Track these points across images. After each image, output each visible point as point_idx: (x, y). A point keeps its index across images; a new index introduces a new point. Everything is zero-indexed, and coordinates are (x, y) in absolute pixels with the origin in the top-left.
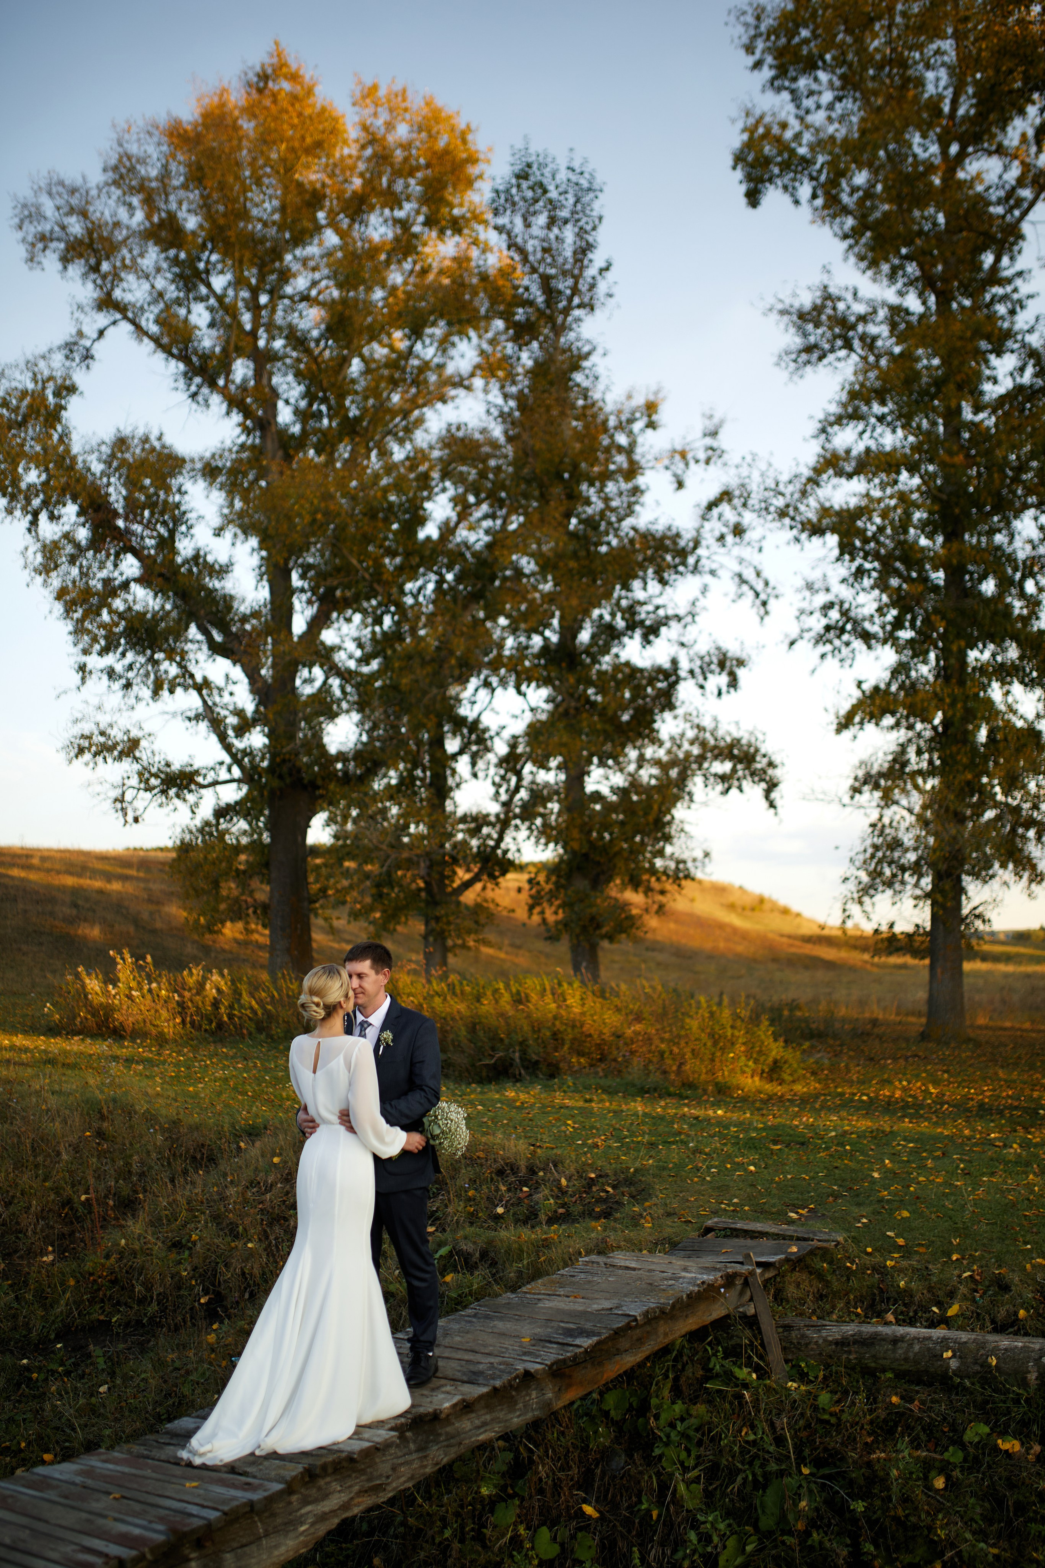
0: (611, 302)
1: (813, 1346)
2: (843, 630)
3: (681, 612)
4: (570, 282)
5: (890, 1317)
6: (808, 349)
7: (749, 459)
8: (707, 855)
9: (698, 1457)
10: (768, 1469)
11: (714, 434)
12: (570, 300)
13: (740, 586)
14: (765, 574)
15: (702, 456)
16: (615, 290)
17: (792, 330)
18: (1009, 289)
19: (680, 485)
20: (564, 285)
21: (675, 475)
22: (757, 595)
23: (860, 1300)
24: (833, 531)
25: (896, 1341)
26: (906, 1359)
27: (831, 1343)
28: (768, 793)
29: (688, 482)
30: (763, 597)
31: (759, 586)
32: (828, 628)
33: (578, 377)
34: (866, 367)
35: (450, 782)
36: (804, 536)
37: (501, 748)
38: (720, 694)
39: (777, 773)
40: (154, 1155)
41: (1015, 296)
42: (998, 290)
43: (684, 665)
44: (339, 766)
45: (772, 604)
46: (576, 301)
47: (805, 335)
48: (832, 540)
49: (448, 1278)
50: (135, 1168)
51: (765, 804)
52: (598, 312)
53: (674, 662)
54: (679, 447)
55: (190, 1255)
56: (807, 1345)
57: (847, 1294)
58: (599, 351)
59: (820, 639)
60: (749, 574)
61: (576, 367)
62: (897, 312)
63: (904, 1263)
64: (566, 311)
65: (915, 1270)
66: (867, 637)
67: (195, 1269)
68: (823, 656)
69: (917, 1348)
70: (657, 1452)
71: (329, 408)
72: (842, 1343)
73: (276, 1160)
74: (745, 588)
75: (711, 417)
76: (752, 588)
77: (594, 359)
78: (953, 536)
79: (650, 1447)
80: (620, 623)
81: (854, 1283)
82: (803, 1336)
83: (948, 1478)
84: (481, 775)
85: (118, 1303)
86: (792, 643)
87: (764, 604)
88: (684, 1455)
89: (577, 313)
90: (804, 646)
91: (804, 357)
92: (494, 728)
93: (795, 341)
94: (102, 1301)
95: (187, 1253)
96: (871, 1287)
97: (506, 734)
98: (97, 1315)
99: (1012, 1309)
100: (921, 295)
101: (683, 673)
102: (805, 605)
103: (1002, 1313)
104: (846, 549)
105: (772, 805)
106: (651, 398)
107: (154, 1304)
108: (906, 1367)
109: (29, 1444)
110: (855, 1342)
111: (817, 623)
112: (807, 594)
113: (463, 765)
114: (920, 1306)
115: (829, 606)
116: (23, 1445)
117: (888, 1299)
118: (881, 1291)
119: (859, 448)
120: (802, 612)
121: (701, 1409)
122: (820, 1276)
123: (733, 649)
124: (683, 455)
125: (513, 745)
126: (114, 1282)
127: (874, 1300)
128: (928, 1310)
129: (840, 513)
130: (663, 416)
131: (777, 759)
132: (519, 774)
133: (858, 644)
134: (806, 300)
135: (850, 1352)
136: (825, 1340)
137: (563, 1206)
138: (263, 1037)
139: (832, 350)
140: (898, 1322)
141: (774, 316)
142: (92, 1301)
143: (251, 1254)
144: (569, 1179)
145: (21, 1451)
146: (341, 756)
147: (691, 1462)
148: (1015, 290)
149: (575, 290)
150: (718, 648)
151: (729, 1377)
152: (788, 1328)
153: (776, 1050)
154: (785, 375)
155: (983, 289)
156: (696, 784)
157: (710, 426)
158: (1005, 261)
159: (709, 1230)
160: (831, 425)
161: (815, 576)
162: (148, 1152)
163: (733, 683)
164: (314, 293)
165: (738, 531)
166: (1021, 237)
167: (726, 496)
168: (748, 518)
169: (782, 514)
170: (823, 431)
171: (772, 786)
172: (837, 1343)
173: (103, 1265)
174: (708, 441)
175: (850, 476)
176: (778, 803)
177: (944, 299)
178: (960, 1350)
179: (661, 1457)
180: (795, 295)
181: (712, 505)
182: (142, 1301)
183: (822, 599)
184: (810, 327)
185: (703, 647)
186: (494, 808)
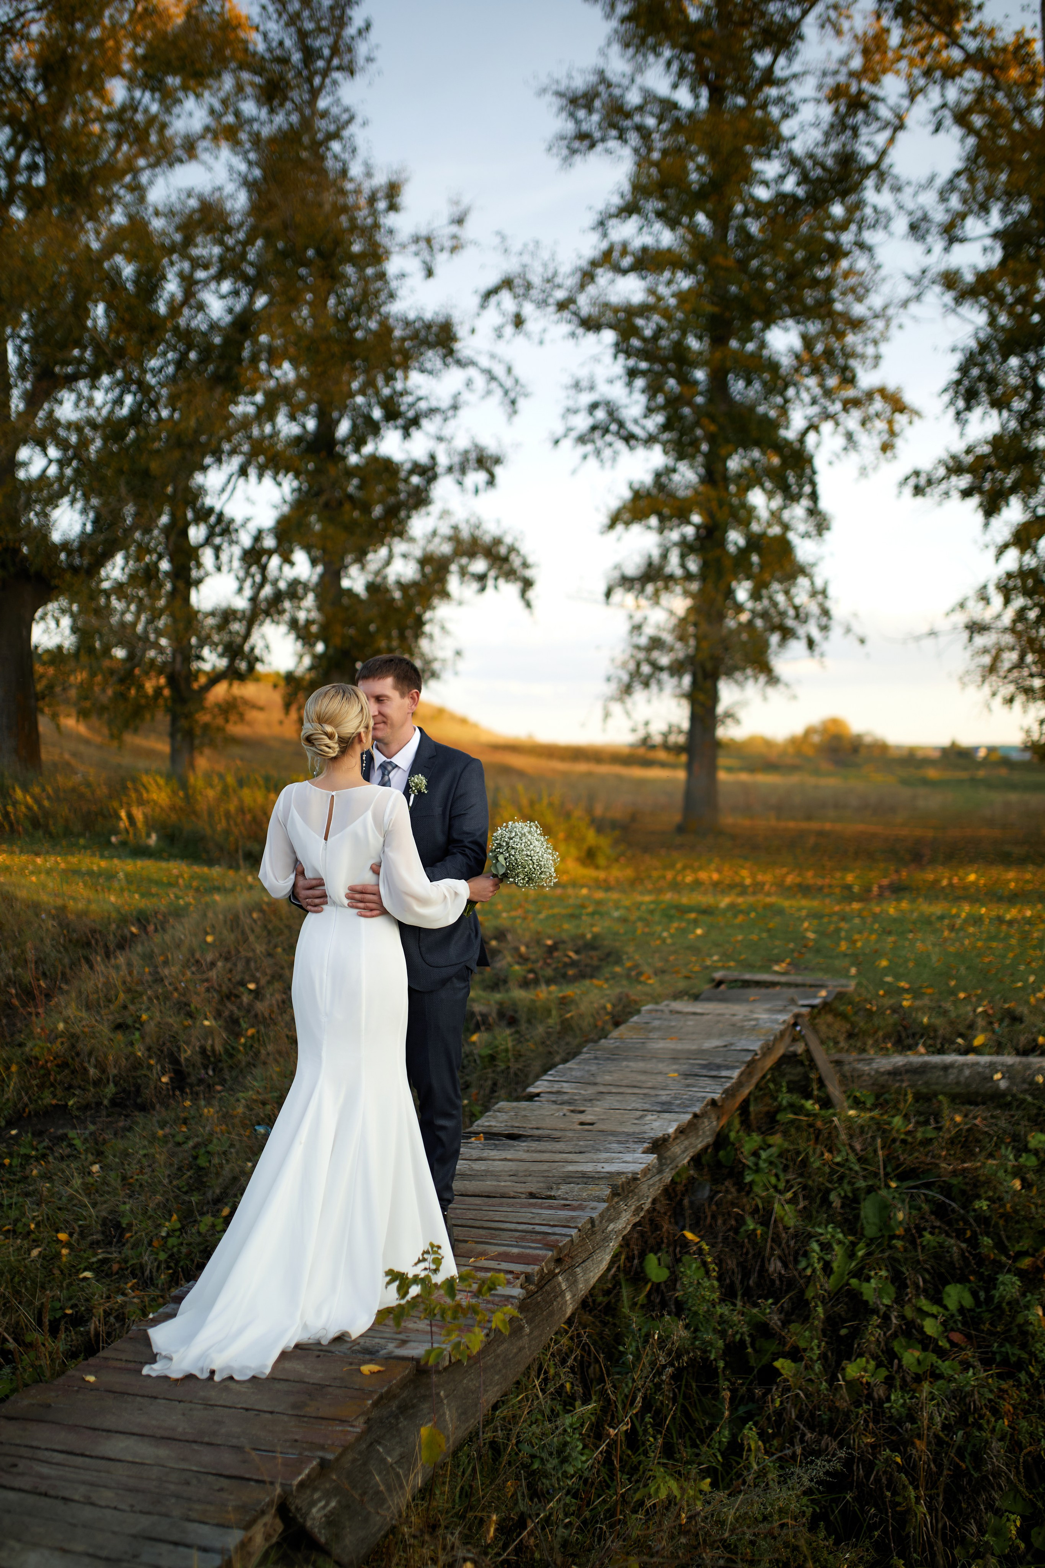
0: (372, 67)
1: (865, 1078)
2: (606, 431)
3: (445, 404)
4: (329, 40)
5: (922, 1050)
6: (582, 136)
7: (531, 246)
8: (458, 653)
9: (787, 1181)
10: (857, 1185)
11: (460, 221)
12: (329, 61)
13: (488, 382)
14: (517, 371)
15: (448, 244)
16: (376, 54)
17: (564, 115)
18: (783, 90)
19: (430, 273)
20: (323, 43)
21: (425, 262)
22: (506, 393)
23: (887, 1037)
24: (611, 327)
25: (946, 1068)
26: (958, 1083)
27: (883, 1074)
28: (523, 593)
29: (438, 270)
30: (512, 395)
31: (509, 383)
32: (594, 428)
33: (336, 146)
34: (642, 160)
35: (194, 574)
36: (580, 331)
37: (246, 540)
38: (477, 491)
39: (529, 573)
40: (48, 942)
41: (789, 100)
42: (773, 92)
43: (443, 461)
44: (63, 556)
45: (522, 403)
46: (336, 62)
47: (578, 122)
48: (609, 336)
49: (475, 1038)
50: (31, 955)
51: (520, 604)
52: (358, 77)
53: (433, 457)
54: (423, 232)
55: (143, 1037)
56: (859, 1077)
57: (876, 1032)
58: (359, 120)
59: (582, 440)
60: (499, 371)
61: (335, 135)
62: (668, 106)
63: (918, 1003)
64: (325, 73)
65: (931, 1009)
66: (629, 438)
67: (149, 1049)
68: (585, 457)
69: (967, 1072)
70: (748, 1179)
71: (46, 161)
72: (895, 1073)
73: (209, 939)
74: (494, 385)
75: (457, 203)
76: (501, 385)
77: (353, 129)
78: (719, 340)
79: (741, 1174)
80: (377, 414)
81: (876, 1021)
82: (854, 1070)
83: (1023, 1180)
84: (225, 568)
85: (70, 1087)
86: (557, 442)
87: (513, 402)
88: (773, 1180)
89: (337, 75)
90: (567, 444)
91: (576, 144)
92: (239, 520)
93: (570, 127)
94: (52, 1085)
95: (137, 1034)
96: (895, 1025)
97: (252, 527)
98: (48, 1099)
99: (1031, 1037)
100: (693, 90)
101: (440, 470)
102: (571, 403)
103: (1023, 1040)
104: (622, 348)
105: (528, 605)
106: (394, 178)
107: (112, 1085)
108: (957, 1090)
109: (38, 1225)
110: (907, 1071)
111: (582, 423)
112: (572, 392)
113: (207, 556)
114: (944, 1039)
115: (594, 406)
116: (33, 1226)
117: (914, 1035)
118: (905, 1028)
119: (637, 243)
120: (568, 410)
121: (777, 1139)
122: (844, 1016)
123: (492, 447)
124: (428, 240)
125: (258, 537)
126: (64, 1065)
127: (900, 1036)
128: (953, 1042)
129: (616, 310)
130: (406, 198)
131: (530, 560)
132: (263, 568)
133: (620, 445)
134: (580, 83)
135: (902, 1081)
136: (877, 1071)
137: (531, 971)
138: (40, 833)
139: (603, 140)
140: (928, 1053)
141: (549, 98)
142: (41, 1086)
143: (209, 1032)
144: (527, 946)
145: (30, 1232)
146: (65, 546)
147: (781, 1185)
148: (790, 93)
149: (335, 50)
150: (476, 446)
151: (798, 1109)
152: (838, 1063)
153: (591, 837)
154: (556, 162)
155: (759, 87)
156: (453, 583)
157: (456, 211)
158: (782, 61)
159: (719, 983)
160: (611, 216)
161: (583, 373)
162: (42, 940)
163: (491, 481)
164: (18, 25)
165: (518, 321)
166: (801, 38)
167: (507, 283)
168: (528, 310)
169: (562, 306)
170: (602, 223)
171: (527, 584)
172: (889, 1073)
173: (49, 1049)
174: (454, 229)
175: (625, 272)
176: (534, 602)
177: (717, 96)
178: (1009, 1072)
179: (752, 1183)
180: (570, 77)
181: (489, 294)
182: (97, 1083)
183: (586, 399)
184: (581, 114)
185: (462, 443)
186: (241, 603)
